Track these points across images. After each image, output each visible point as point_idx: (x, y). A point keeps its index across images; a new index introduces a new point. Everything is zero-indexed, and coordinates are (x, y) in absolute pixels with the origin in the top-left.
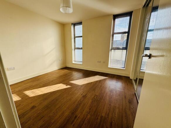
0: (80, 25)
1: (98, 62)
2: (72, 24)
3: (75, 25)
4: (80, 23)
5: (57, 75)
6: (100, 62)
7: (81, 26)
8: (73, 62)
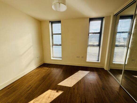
0: (58, 23)
1: (77, 57)
2: (50, 22)
3: (52, 22)
4: (59, 22)
5: (38, 76)
6: (79, 57)
7: (60, 24)
8: (52, 58)
